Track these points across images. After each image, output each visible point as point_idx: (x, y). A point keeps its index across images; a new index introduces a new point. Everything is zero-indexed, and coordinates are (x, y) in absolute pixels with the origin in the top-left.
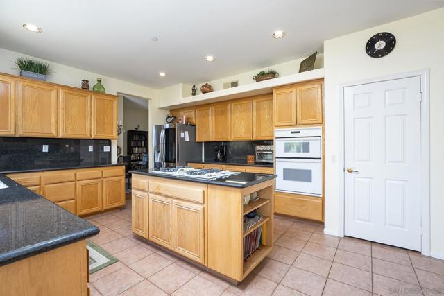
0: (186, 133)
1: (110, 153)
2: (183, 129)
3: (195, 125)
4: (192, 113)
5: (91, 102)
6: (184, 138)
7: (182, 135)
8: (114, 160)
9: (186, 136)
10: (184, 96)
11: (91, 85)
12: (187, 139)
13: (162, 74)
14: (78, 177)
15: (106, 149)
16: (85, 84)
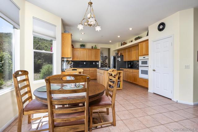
0: (120, 58)
1: (99, 64)
2: (118, 57)
3: (123, 56)
4: (122, 52)
5: (93, 52)
6: (119, 60)
7: (118, 59)
8: (100, 66)
9: (119, 59)
10: (119, 46)
11: (94, 47)
12: (120, 60)
13: (110, 41)
14: (90, 70)
15: (98, 63)
16: (92, 47)
